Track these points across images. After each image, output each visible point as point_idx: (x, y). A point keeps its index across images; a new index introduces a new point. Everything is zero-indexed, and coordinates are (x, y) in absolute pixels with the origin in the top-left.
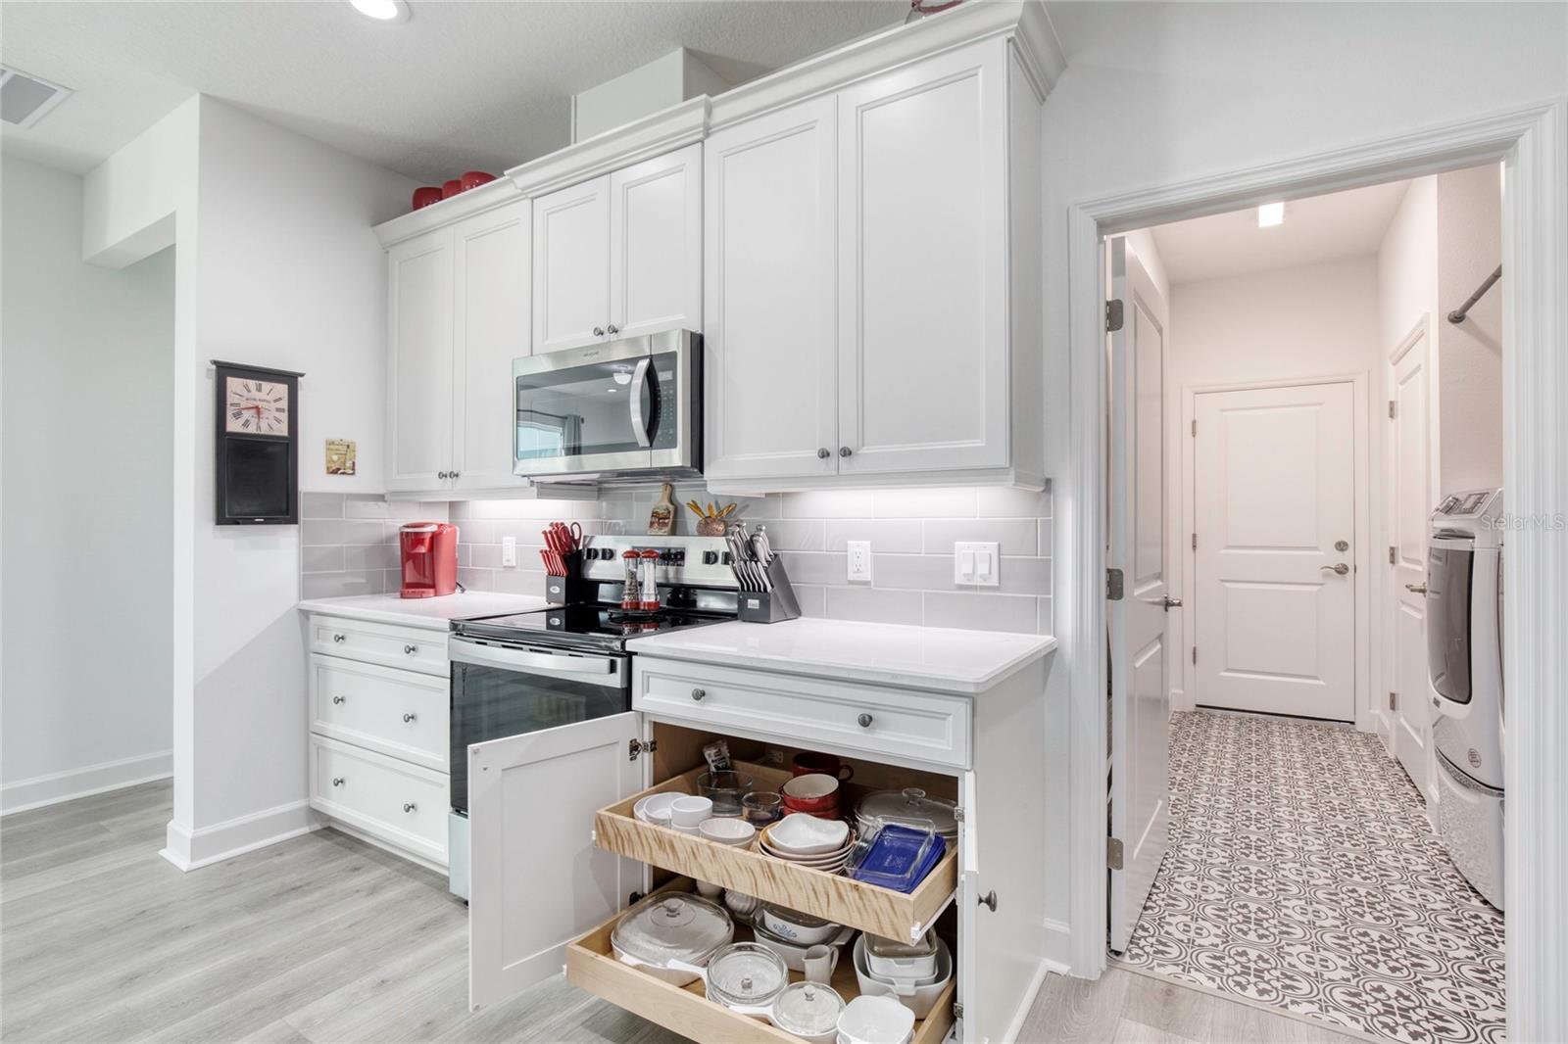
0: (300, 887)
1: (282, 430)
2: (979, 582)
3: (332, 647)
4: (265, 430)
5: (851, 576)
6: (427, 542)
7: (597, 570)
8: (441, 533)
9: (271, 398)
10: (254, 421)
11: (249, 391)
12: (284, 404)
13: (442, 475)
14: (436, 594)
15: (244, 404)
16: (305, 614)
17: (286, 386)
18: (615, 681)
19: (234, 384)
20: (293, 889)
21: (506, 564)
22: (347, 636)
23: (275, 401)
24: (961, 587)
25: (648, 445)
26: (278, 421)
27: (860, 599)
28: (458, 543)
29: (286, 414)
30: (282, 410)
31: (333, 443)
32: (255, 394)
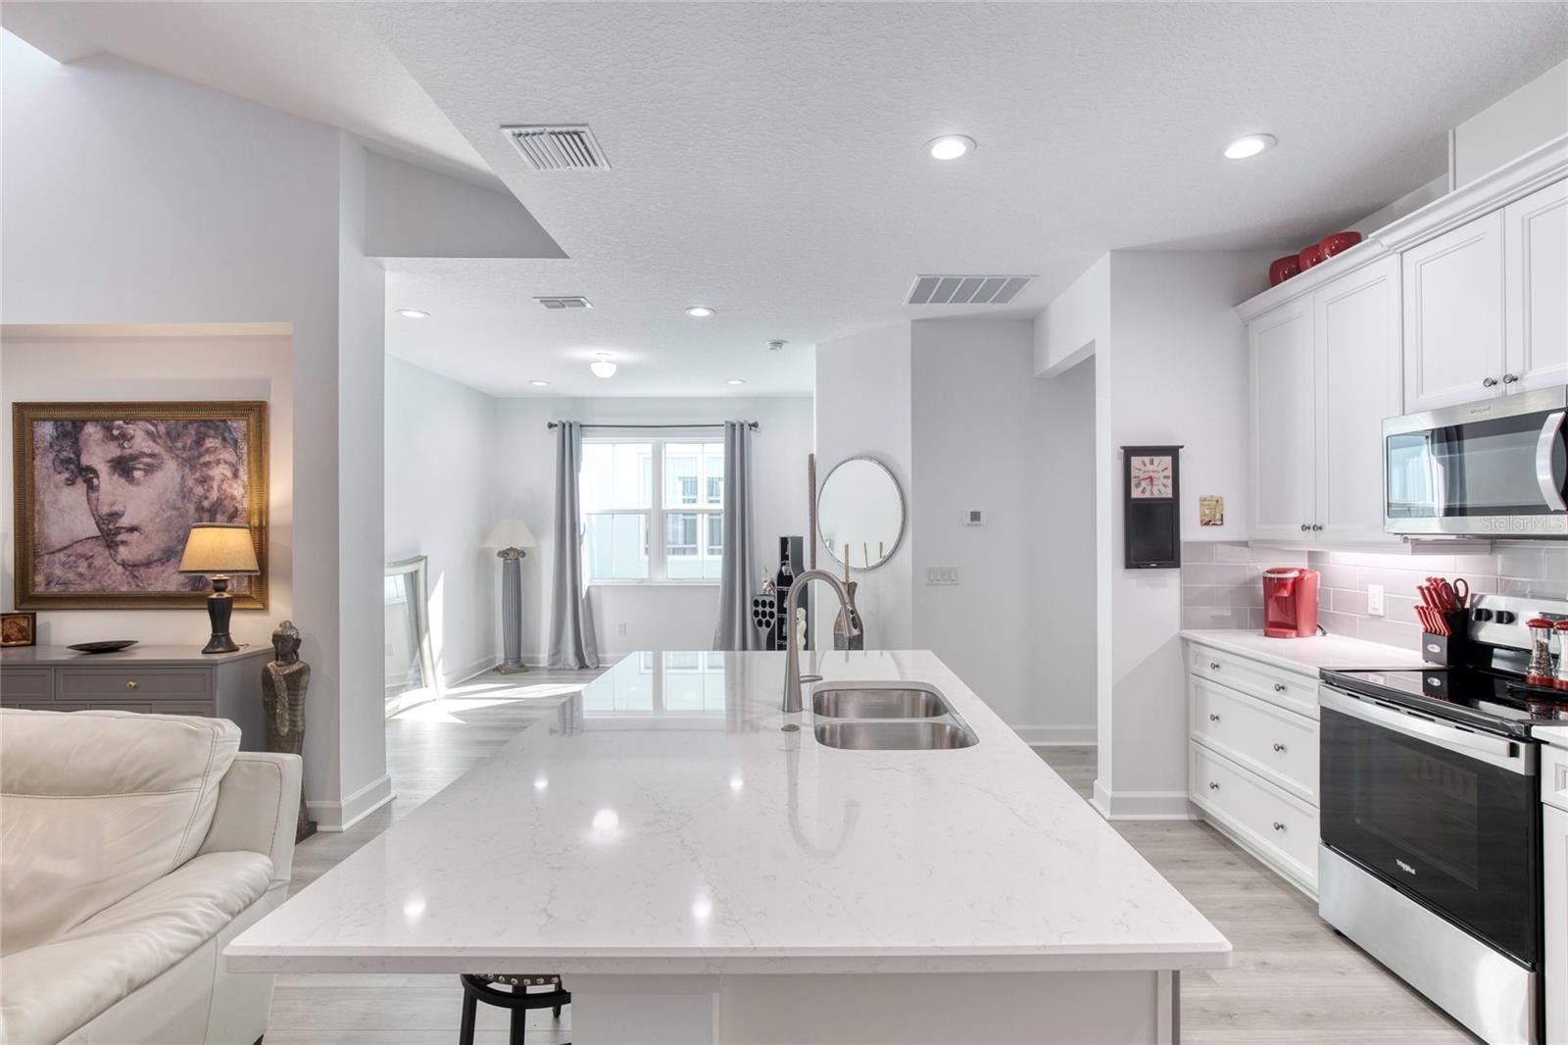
0: (1188, 861)
1: (1168, 493)
3: (1209, 672)
4: (1156, 495)
6: (1289, 586)
7: (1489, 633)
8: (1302, 579)
9: (1159, 469)
10: (1148, 488)
11: (1145, 465)
12: (1169, 473)
13: (1305, 528)
14: (1298, 636)
15: (1142, 476)
16: (1185, 641)
17: (1171, 458)
18: (1519, 766)
19: (1135, 461)
20: (1183, 861)
21: (1370, 612)
22: (1222, 666)
23: (1163, 470)
25: (1564, 509)
26: (1165, 486)
28: (1318, 587)
29: (1171, 480)
30: (1168, 477)
31: (1205, 500)
32: (1150, 467)
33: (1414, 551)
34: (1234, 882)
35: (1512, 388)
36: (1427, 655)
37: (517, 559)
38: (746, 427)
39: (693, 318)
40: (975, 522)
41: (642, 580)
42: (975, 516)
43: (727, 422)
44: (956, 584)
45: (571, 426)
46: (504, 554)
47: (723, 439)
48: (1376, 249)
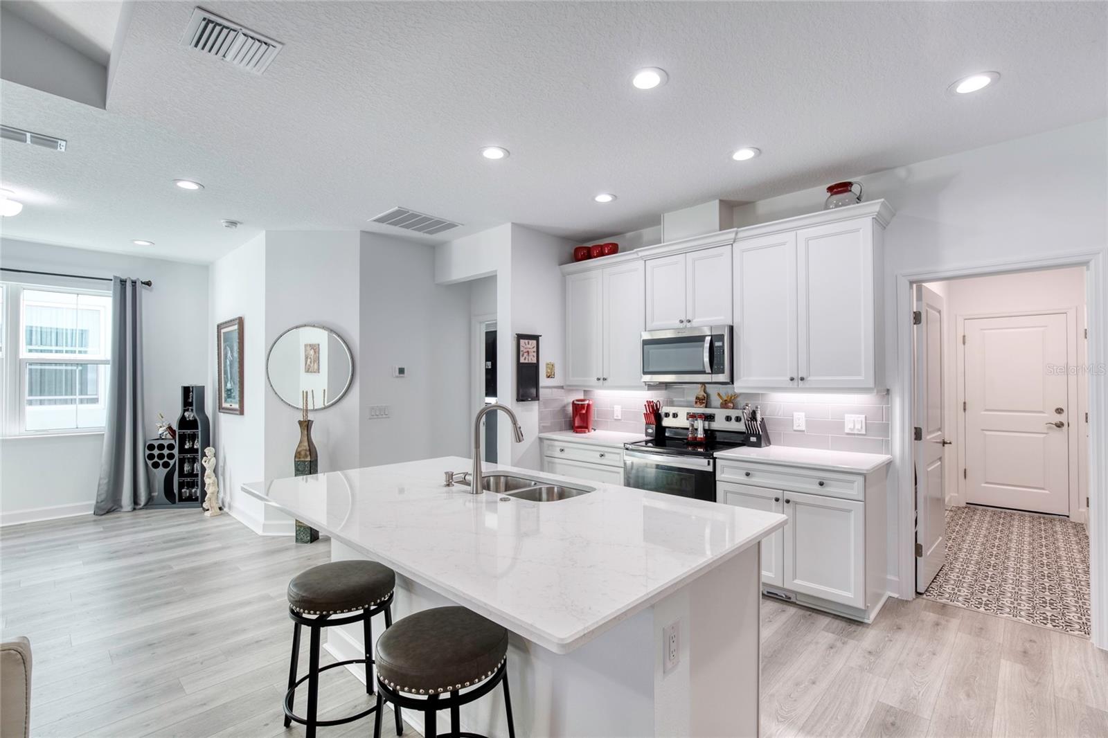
1: (535, 360)
2: (856, 432)
3: (557, 454)
4: (530, 361)
5: (795, 428)
6: (586, 408)
7: (666, 422)
8: (590, 404)
9: (531, 347)
10: (527, 357)
11: (525, 345)
13: (598, 380)
14: (588, 432)
15: (524, 351)
16: (541, 439)
17: (536, 341)
18: (710, 469)
19: (522, 342)
21: (615, 418)
22: (566, 450)
23: (533, 348)
24: (848, 434)
25: (710, 372)
26: (534, 357)
27: (800, 438)
30: (535, 352)
31: (548, 364)
32: (527, 346)
33: (648, 390)
35: (689, 325)
36: (647, 434)
38: (138, 284)
40: (401, 375)
42: (402, 371)
43: (115, 277)
44: (388, 417)
47: (111, 292)
48: (635, 256)
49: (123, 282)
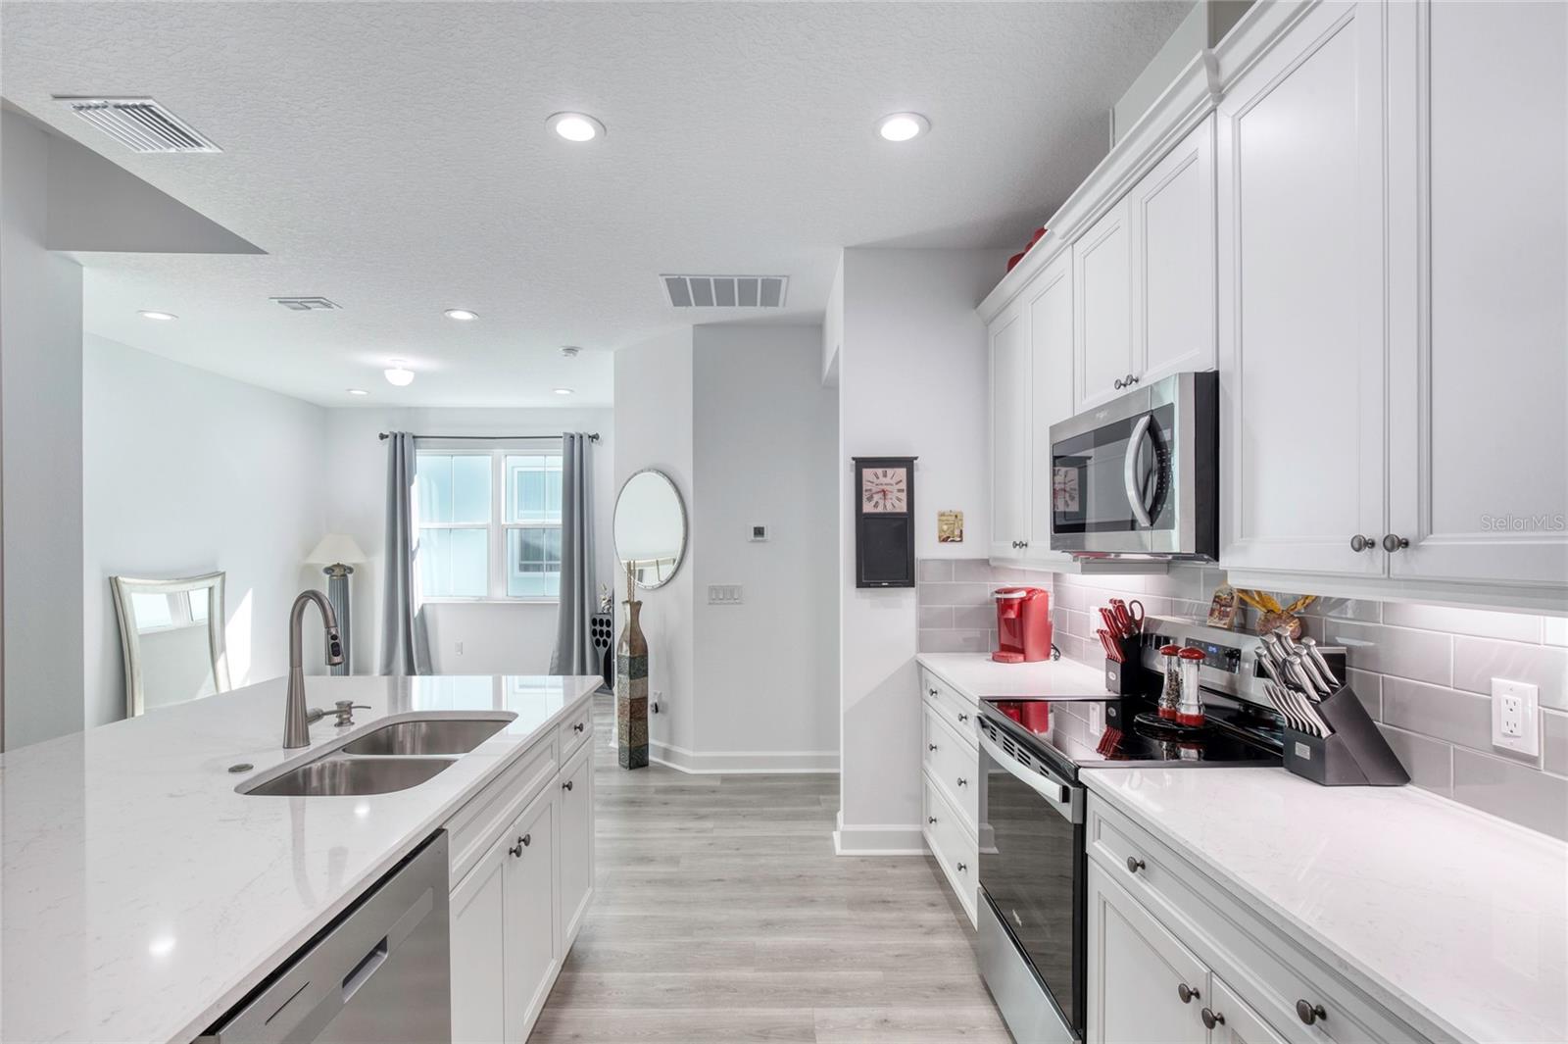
0: (889, 902)
1: (903, 508)
3: (930, 699)
4: (890, 509)
5: (1498, 740)
6: (1016, 607)
8: (1030, 599)
9: (893, 482)
10: (881, 502)
11: (878, 478)
12: (904, 485)
13: (1015, 545)
14: (1025, 660)
15: (874, 490)
16: (918, 667)
17: (905, 469)
19: (867, 473)
20: (884, 902)
21: (1092, 635)
22: (938, 694)
23: (897, 484)
25: (1147, 524)
26: (899, 500)
27: (1514, 785)
28: (1051, 606)
29: (905, 493)
30: (903, 490)
31: (942, 515)
32: (882, 480)
34: (921, 926)
36: (1108, 685)
37: (345, 575)
38: (586, 439)
39: (452, 320)
40: (758, 539)
41: (480, 598)
42: (759, 532)
43: (565, 434)
44: (740, 603)
45: (403, 437)
46: (329, 570)
47: (561, 451)
49: (572, 437)
